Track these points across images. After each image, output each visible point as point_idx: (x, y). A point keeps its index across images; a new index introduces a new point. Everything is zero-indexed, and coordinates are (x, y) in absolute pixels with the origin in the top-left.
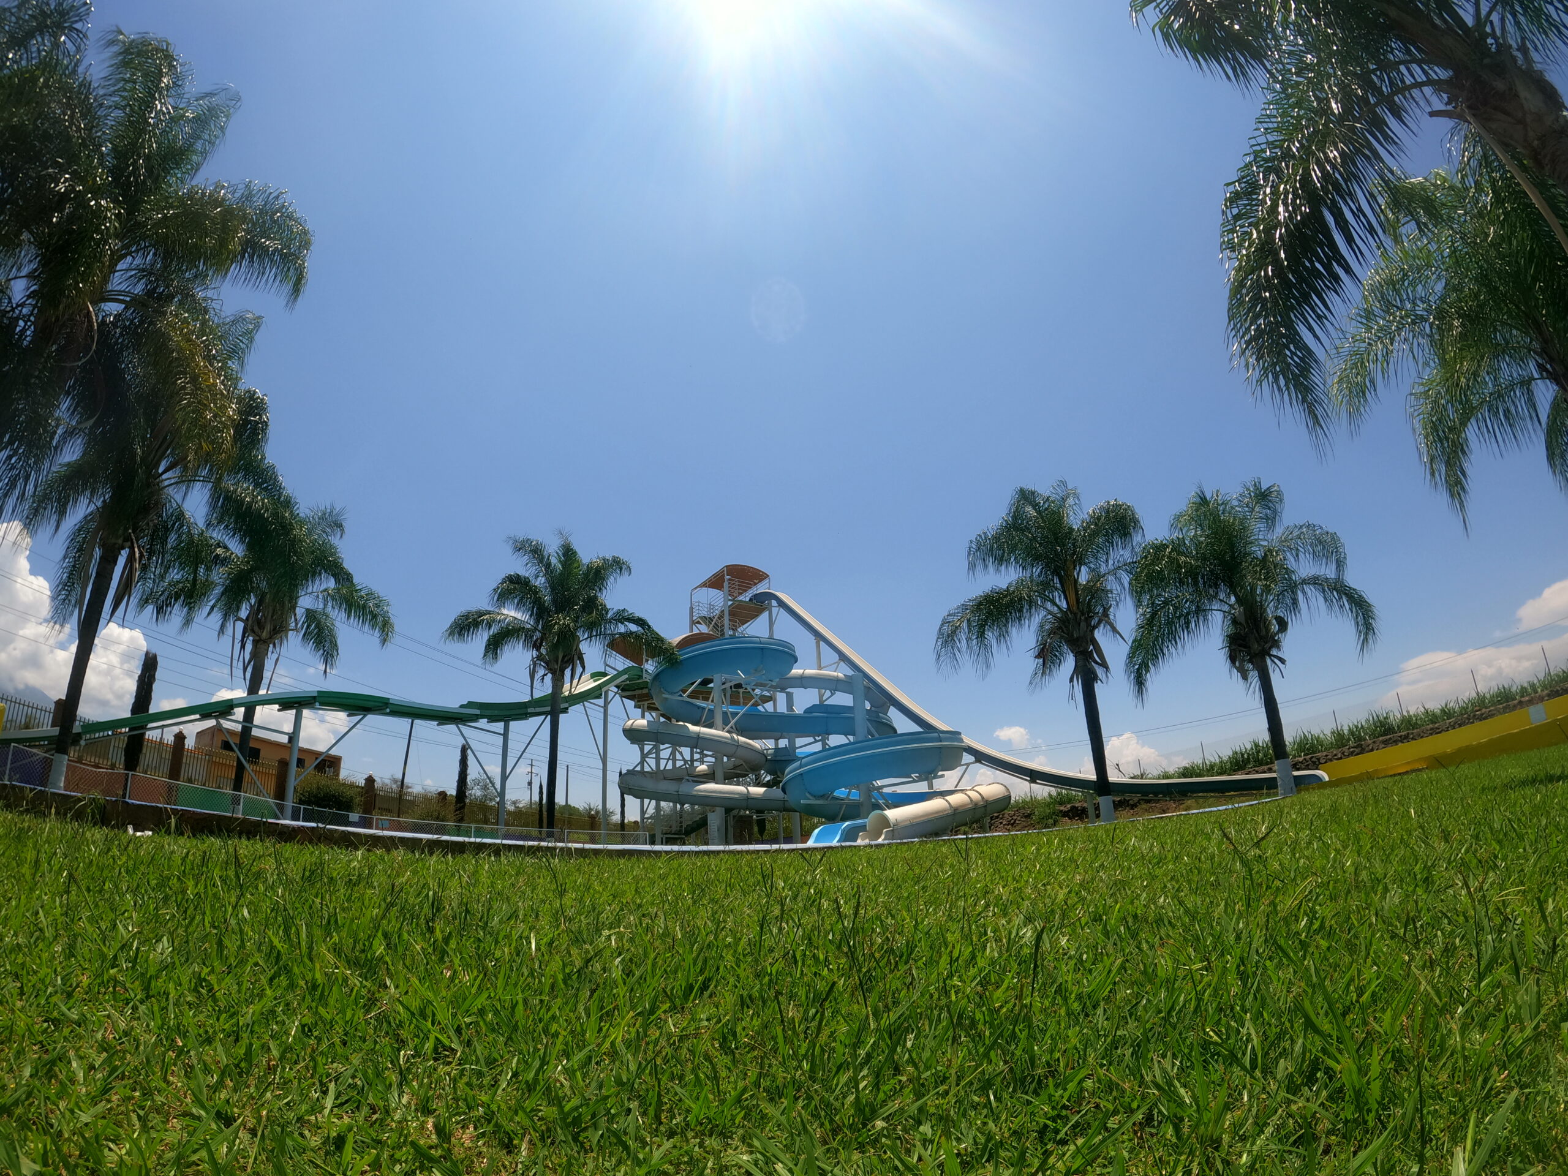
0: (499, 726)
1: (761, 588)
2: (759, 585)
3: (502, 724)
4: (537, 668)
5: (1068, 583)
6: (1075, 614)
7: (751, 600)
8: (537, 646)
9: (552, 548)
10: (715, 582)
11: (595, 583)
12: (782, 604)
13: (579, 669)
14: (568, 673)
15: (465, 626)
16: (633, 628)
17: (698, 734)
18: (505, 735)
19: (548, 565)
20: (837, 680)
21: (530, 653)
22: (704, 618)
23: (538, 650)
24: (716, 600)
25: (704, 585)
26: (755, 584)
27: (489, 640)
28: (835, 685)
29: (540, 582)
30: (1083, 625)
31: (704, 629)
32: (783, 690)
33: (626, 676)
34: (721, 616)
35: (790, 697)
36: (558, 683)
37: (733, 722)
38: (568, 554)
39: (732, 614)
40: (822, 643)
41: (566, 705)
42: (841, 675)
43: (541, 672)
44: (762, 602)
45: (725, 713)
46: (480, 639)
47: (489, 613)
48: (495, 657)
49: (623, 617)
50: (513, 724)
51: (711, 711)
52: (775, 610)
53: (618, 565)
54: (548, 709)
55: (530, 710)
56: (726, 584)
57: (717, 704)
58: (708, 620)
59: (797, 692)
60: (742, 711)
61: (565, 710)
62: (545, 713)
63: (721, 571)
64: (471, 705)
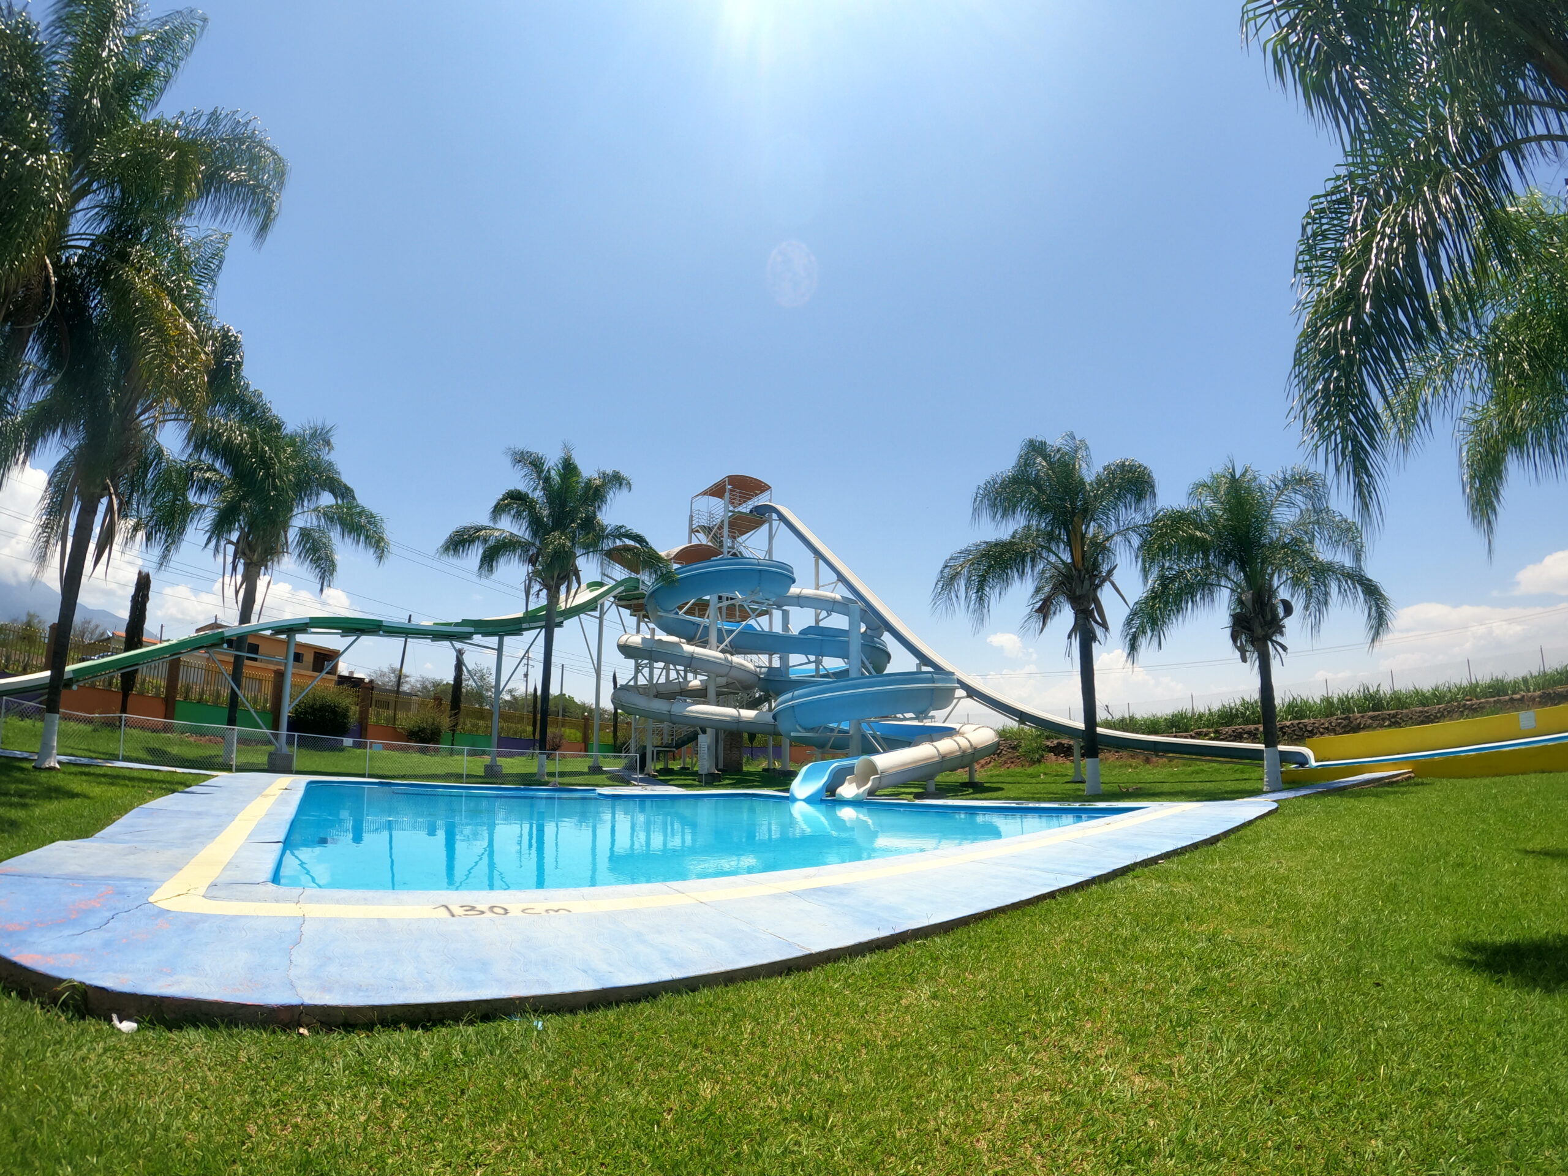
0: (493, 641)
1: (762, 500)
2: (761, 496)
3: (496, 639)
4: (533, 583)
5: (1075, 539)
6: (1079, 571)
7: (751, 511)
8: (533, 561)
9: (552, 461)
10: (717, 491)
11: (594, 500)
12: (782, 518)
13: (575, 585)
14: (563, 588)
15: (459, 542)
16: (631, 543)
17: (692, 654)
18: (500, 650)
19: (547, 480)
20: (834, 602)
21: (526, 567)
22: (703, 528)
23: (534, 565)
24: (717, 509)
25: (705, 493)
26: (757, 495)
27: (484, 552)
28: (832, 606)
29: (538, 495)
30: (1087, 583)
31: (702, 539)
32: (779, 607)
33: (622, 588)
34: (721, 527)
35: (786, 616)
36: (553, 597)
37: (728, 640)
38: (569, 468)
39: (732, 525)
40: (821, 561)
41: (561, 619)
42: (838, 597)
43: (536, 587)
44: (762, 515)
45: (720, 630)
46: (475, 554)
47: (485, 528)
48: (491, 569)
49: (620, 533)
50: (508, 640)
51: (706, 628)
52: (775, 524)
53: (617, 480)
54: (543, 623)
55: (525, 626)
56: (727, 495)
57: (712, 621)
58: (707, 530)
59: (793, 611)
60: (738, 629)
61: (560, 625)
62: (541, 627)
63: (723, 481)
64: (465, 623)
